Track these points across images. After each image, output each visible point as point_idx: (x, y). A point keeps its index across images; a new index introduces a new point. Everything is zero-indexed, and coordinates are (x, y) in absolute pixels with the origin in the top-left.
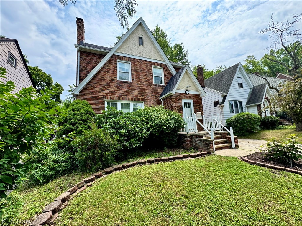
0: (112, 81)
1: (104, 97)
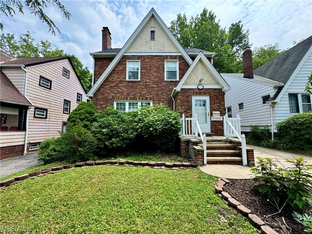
1: (113, 98)
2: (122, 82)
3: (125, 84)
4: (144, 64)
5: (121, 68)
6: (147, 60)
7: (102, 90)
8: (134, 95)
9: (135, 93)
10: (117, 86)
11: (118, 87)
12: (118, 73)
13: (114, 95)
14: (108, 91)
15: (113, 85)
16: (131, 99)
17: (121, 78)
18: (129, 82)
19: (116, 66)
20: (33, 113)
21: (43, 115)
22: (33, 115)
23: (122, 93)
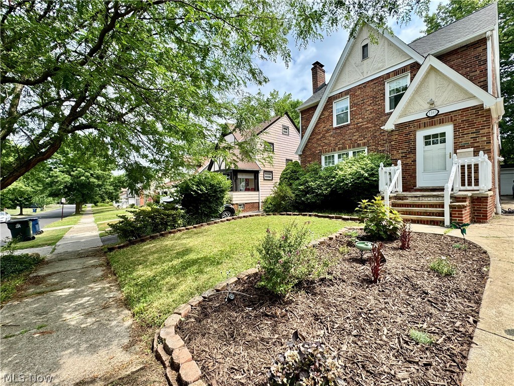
0: (327, 131)
1: (321, 152)
2: (329, 131)
3: (332, 133)
4: (353, 99)
5: (327, 114)
6: (359, 92)
7: (310, 145)
8: (343, 144)
9: (344, 141)
10: (324, 136)
11: (324, 139)
12: (324, 121)
13: (321, 148)
14: (315, 145)
15: (319, 137)
16: (339, 149)
17: (328, 127)
18: (336, 128)
19: (322, 114)
20: (263, 176)
21: (270, 177)
22: (263, 178)
23: (329, 145)
